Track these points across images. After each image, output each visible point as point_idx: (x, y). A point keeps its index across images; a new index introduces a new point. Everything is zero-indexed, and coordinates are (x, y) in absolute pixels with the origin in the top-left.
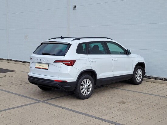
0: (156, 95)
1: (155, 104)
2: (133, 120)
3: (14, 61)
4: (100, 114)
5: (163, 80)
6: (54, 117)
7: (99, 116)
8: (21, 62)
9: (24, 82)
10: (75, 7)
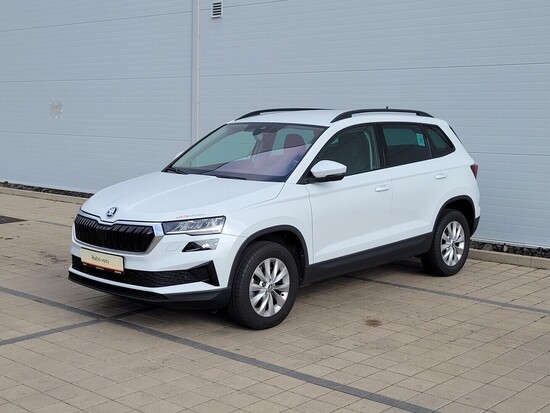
0: (481, 300)
1: (474, 329)
2: (402, 377)
3: (16, 186)
4: (296, 361)
5: (502, 251)
6: (149, 368)
7: (295, 365)
8: (39, 189)
9: (49, 256)
10: (217, 9)
